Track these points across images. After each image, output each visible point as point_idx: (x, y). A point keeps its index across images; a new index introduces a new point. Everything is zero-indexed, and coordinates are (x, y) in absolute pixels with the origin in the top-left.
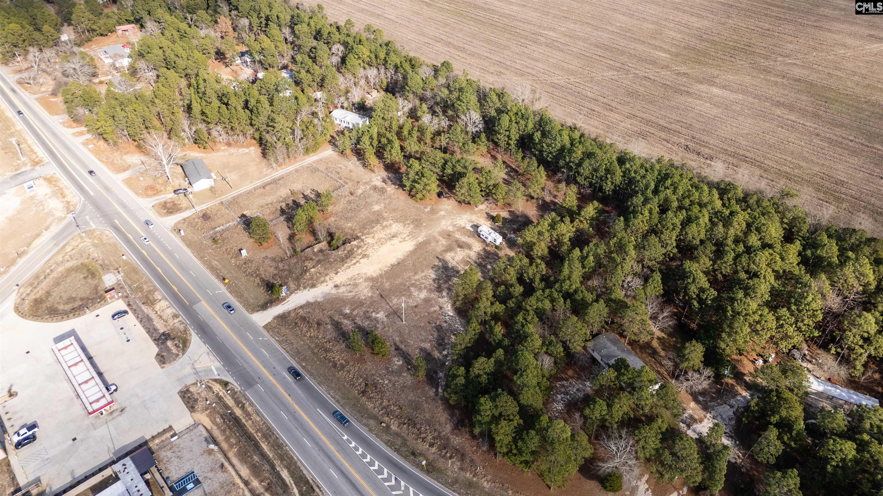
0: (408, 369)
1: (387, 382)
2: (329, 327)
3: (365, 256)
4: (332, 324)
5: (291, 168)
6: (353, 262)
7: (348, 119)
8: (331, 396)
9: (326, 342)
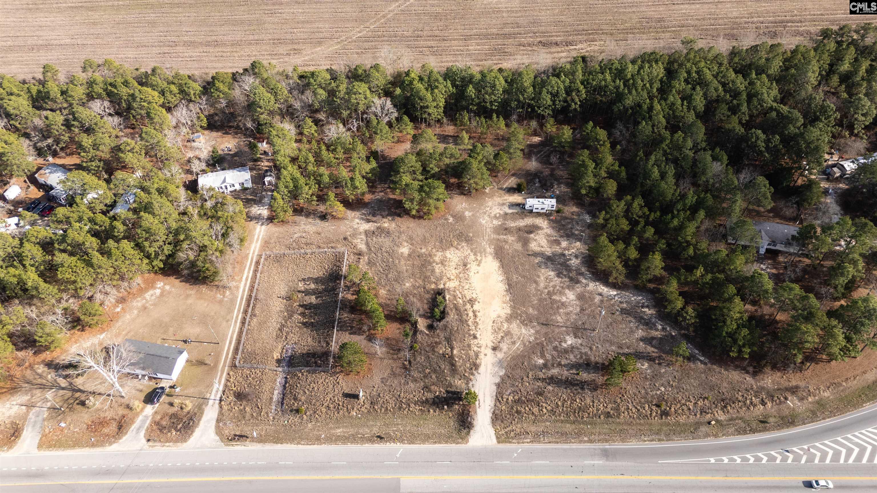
0: (660, 364)
1: (663, 389)
2: (550, 388)
3: (472, 302)
4: (549, 384)
5: (248, 273)
6: (471, 314)
7: (229, 181)
8: (649, 441)
9: (571, 403)
